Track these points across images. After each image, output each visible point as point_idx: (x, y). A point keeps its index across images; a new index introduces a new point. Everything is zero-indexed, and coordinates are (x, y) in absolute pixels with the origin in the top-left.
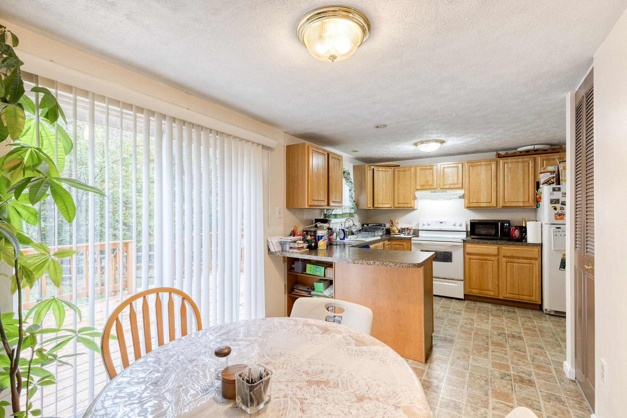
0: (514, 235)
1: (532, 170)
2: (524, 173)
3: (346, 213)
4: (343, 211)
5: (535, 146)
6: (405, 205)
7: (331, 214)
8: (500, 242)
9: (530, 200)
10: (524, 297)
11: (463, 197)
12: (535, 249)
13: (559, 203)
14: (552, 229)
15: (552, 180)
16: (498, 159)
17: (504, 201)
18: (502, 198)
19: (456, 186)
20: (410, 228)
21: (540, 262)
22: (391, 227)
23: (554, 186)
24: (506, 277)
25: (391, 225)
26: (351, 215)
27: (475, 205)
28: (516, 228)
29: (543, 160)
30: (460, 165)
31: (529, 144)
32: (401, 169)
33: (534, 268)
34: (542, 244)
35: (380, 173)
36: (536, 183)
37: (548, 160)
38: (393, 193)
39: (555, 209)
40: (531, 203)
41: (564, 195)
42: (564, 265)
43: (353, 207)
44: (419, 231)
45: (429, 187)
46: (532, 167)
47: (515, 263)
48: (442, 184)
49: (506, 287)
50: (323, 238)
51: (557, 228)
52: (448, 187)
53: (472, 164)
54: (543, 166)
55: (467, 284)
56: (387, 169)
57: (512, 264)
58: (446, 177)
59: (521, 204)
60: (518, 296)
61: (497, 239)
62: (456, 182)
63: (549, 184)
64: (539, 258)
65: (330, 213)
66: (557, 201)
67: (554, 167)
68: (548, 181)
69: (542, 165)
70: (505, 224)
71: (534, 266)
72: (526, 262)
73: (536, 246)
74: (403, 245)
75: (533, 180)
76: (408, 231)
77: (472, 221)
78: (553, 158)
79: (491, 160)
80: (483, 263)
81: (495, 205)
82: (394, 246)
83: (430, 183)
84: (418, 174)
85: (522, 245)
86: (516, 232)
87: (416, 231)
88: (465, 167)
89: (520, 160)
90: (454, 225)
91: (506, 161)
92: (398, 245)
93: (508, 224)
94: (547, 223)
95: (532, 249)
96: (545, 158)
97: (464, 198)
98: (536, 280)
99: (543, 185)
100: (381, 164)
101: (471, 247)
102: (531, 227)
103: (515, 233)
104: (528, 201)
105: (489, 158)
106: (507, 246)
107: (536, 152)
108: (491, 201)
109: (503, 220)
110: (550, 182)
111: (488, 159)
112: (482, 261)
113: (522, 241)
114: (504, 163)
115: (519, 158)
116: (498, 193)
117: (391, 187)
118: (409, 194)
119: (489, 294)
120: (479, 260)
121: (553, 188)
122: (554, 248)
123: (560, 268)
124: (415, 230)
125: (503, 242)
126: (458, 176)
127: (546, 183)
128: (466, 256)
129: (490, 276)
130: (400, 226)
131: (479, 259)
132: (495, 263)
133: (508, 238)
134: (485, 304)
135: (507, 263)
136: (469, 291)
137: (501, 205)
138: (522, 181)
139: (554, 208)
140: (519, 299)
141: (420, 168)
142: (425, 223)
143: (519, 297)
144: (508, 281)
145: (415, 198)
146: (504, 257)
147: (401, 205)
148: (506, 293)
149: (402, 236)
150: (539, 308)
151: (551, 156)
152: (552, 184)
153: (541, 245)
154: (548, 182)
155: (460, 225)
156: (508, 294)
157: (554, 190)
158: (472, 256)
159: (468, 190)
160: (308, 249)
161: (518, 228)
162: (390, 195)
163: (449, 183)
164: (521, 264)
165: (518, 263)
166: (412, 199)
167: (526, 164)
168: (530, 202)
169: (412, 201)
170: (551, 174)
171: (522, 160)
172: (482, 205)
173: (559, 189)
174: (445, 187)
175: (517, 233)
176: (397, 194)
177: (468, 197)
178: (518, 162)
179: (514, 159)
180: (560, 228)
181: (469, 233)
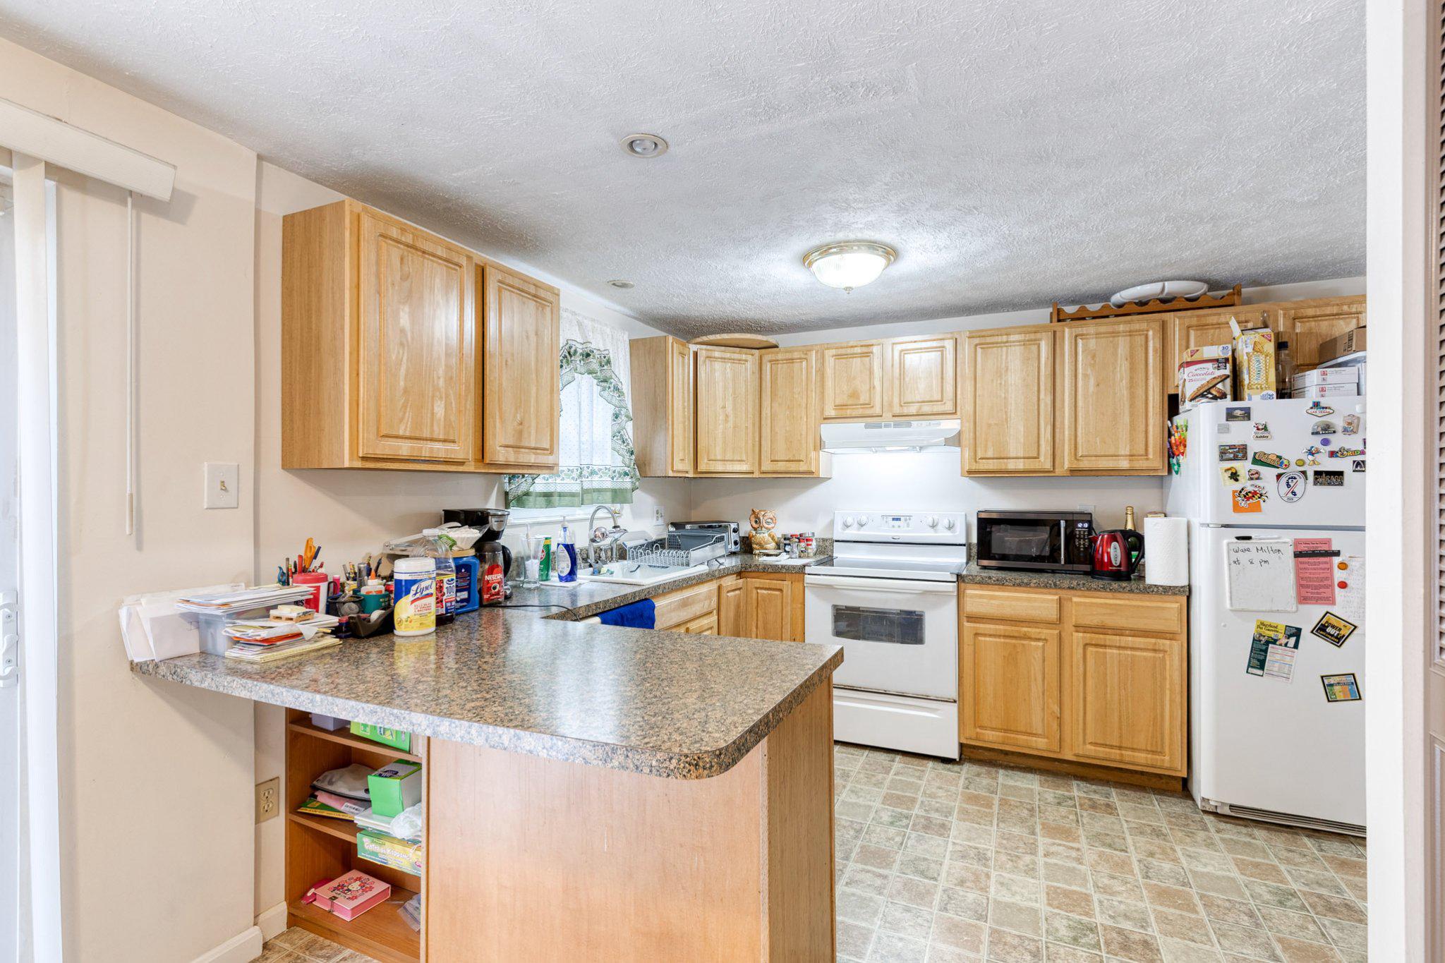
0: (1106, 560)
1: (1154, 359)
2: (1132, 369)
3: (599, 491)
4: (584, 484)
5: (1166, 283)
6: (793, 467)
7: (527, 494)
8: (1066, 581)
9: (1151, 450)
10: (1136, 754)
11: (956, 440)
12: (1168, 605)
13: (1245, 457)
14: (1225, 542)
15: (1220, 386)
16: (1058, 326)
17: (1076, 455)
18: (1070, 445)
19: (938, 408)
20: (808, 535)
21: (1185, 645)
22: (754, 532)
23: (1228, 403)
24: (1085, 693)
25: (755, 525)
26: (619, 496)
27: (991, 465)
28: (1113, 536)
29: (1189, 327)
30: (949, 345)
31: (1148, 278)
32: (780, 356)
33: (1168, 663)
34: (1190, 586)
35: (718, 366)
36: (1166, 399)
37: (1202, 327)
38: (757, 429)
39: (1234, 476)
40: (1155, 460)
41: (1261, 433)
42: (1262, 658)
43: (626, 469)
44: (835, 543)
45: (860, 412)
46: (1155, 351)
47: (1110, 647)
48: (896, 400)
49: (1085, 724)
50: (414, 588)
51: (1238, 538)
52: (913, 409)
53: (983, 340)
54: (1187, 347)
55: (968, 711)
56: (736, 356)
57: (1101, 650)
58: (907, 379)
59: (1124, 464)
60: (1118, 752)
61: (1053, 572)
62: (937, 396)
63: (1211, 398)
64: (1181, 632)
65: (523, 488)
66: (1239, 452)
67: (1221, 347)
68: (1208, 391)
69: (1184, 343)
70: (1080, 525)
71: (1167, 658)
72: (1142, 646)
73: (1175, 594)
74: (781, 590)
75: (1158, 390)
76: (803, 544)
77: (983, 516)
78: (1215, 322)
79: (1037, 329)
80: (1015, 646)
81: (1048, 466)
82: (755, 591)
83: (864, 398)
84: (829, 371)
85: (1131, 591)
86: (1111, 550)
87: (827, 544)
88: (964, 349)
89: (1121, 328)
90: (933, 526)
91: (1079, 331)
92: (766, 589)
93: (1086, 525)
94: (1208, 522)
95: (1160, 604)
96: (1194, 321)
97: (959, 445)
98: (1172, 701)
99: (1193, 403)
100: (718, 337)
101: (981, 596)
102: (1155, 533)
103: (1109, 554)
104: (1142, 452)
105: (1031, 323)
106: (1087, 593)
107: (1166, 303)
108: (1038, 454)
109: (1073, 513)
110: (1215, 393)
111: (1029, 326)
112: (1014, 641)
113: (1128, 579)
114: (1076, 336)
115: (1119, 323)
116: (1057, 430)
117: (750, 409)
118: (804, 433)
119: (1034, 745)
120: (1005, 637)
121: (1228, 409)
122: (1231, 604)
123: (1249, 666)
124: (824, 540)
125: (1075, 583)
126: (942, 378)
127: (1202, 395)
128: (966, 624)
129: (1036, 689)
130: (783, 527)
131: (1002, 633)
132: (1052, 649)
133: (1087, 568)
134: (1022, 774)
135: (1086, 645)
136: (974, 736)
137: (1066, 466)
138: (1125, 392)
139: (1229, 473)
140: (1121, 762)
141: (833, 352)
142: (850, 521)
143: (1122, 755)
144: (1088, 705)
145: (820, 445)
146: (1078, 627)
147: (781, 466)
148: (1084, 742)
149: (783, 560)
150: (1179, 786)
151: (1212, 316)
152: (1221, 398)
153: (1188, 592)
154: (1205, 393)
155: (950, 527)
156: (1089, 747)
157: (1230, 415)
158: (982, 626)
159: (972, 418)
160: (337, 641)
161: (1119, 536)
162: (747, 434)
163: (918, 398)
164: (1129, 652)
165: (1119, 648)
166: (812, 448)
167: (1139, 340)
168: (1151, 456)
169: (813, 454)
170: (1219, 368)
171: (1127, 327)
172: (1011, 465)
173: (1247, 414)
174: (906, 411)
175: (1115, 553)
176: (769, 431)
177: (972, 441)
178: (1115, 334)
179: (1104, 326)
180: (1249, 538)
181: (975, 550)
